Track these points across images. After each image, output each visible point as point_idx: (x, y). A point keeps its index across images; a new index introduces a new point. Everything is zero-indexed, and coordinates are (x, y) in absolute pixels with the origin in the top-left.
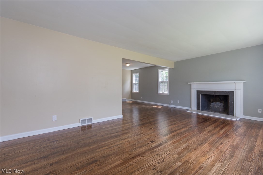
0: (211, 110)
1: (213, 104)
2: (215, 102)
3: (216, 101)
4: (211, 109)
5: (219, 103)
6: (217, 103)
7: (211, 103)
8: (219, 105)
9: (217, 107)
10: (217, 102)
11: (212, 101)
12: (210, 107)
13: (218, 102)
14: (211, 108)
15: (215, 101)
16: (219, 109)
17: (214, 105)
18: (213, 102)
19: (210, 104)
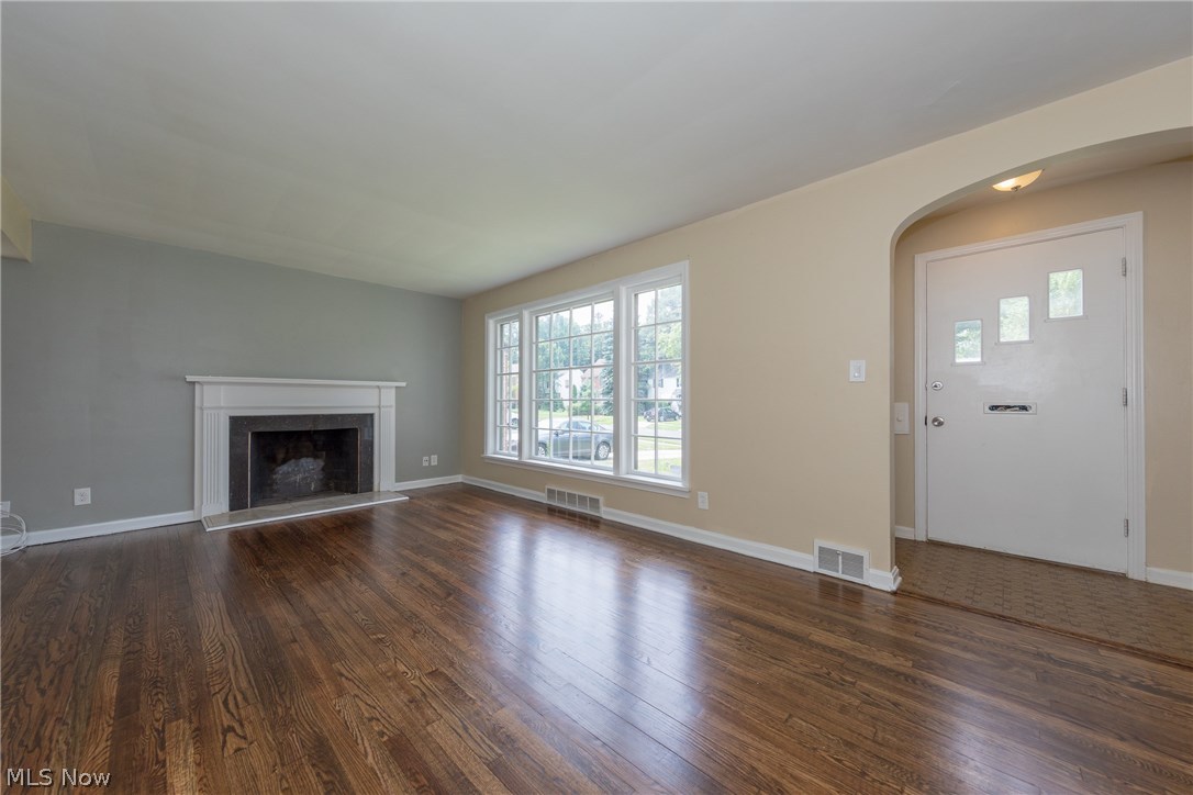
0: (275, 495)
1: (285, 468)
2: (293, 461)
3: (298, 455)
4: (276, 492)
5: (310, 460)
6: (303, 460)
7: (279, 468)
8: (308, 468)
9: (299, 477)
10: (301, 457)
11: (281, 456)
12: (271, 485)
13: (307, 457)
14: (275, 487)
15: (294, 457)
16: (309, 485)
17: (288, 473)
18: (284, 461)
19: (272, 471)
